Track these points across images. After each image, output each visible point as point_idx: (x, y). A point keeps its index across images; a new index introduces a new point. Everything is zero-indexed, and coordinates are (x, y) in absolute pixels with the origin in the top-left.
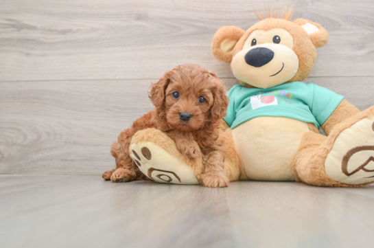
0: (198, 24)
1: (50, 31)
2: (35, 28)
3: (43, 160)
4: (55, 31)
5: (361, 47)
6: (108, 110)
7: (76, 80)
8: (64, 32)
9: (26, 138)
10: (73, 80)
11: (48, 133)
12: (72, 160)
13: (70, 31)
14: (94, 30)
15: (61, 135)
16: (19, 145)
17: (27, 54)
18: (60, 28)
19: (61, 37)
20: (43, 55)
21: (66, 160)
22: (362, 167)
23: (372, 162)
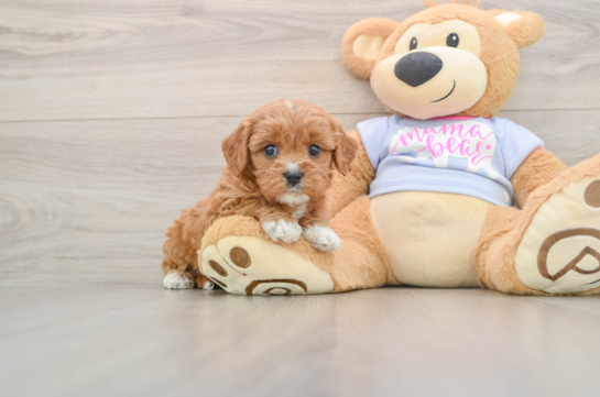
0: (289, 22)
1: (35, 35)
2: (9, 31)
3: (24, 258)
4: (42, 35)
5: (568, 60)
6: (136, 170)
7: (81, 120)
8: (60, 37)
10: (75, 120)
11: (32, 212)
12: (73, 258)
13: (69, 35)
14: (111, 33)
15: (55, 215)
18: (51, 31)
19: (56, 46)
20: (22, 78)
21: (64, 258)
22: (572, 266)
23: (588, 257)
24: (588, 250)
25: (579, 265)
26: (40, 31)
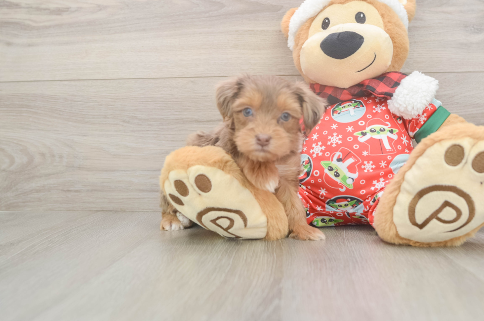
1: (38, 9)
2: (17, 6)
3: (38, 191)
4: (45, 9)
6: (124, 121)
7: (79, 80)
8: (59, 11)
9: (12, 162)
10: (74, 80)
11: (43, 155)
12: (77, 191)
13: (67, 10)
14: (100, 8)
15: (61, 157)
16: (4, 170)
17: (9, 44)
18: (52, 6)
19: (56, 19)
20: (30, 45)
21: (69, 191)
22: (435, 215)
23: (448, 209)
24: (447, 204)
25: (440, 215)
26: (43, 6)
